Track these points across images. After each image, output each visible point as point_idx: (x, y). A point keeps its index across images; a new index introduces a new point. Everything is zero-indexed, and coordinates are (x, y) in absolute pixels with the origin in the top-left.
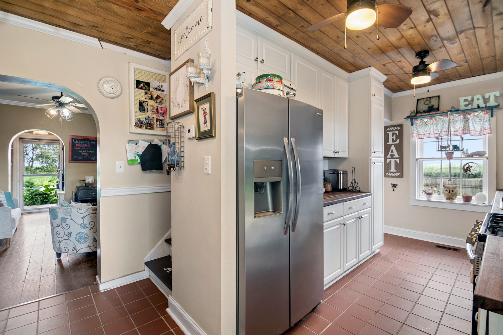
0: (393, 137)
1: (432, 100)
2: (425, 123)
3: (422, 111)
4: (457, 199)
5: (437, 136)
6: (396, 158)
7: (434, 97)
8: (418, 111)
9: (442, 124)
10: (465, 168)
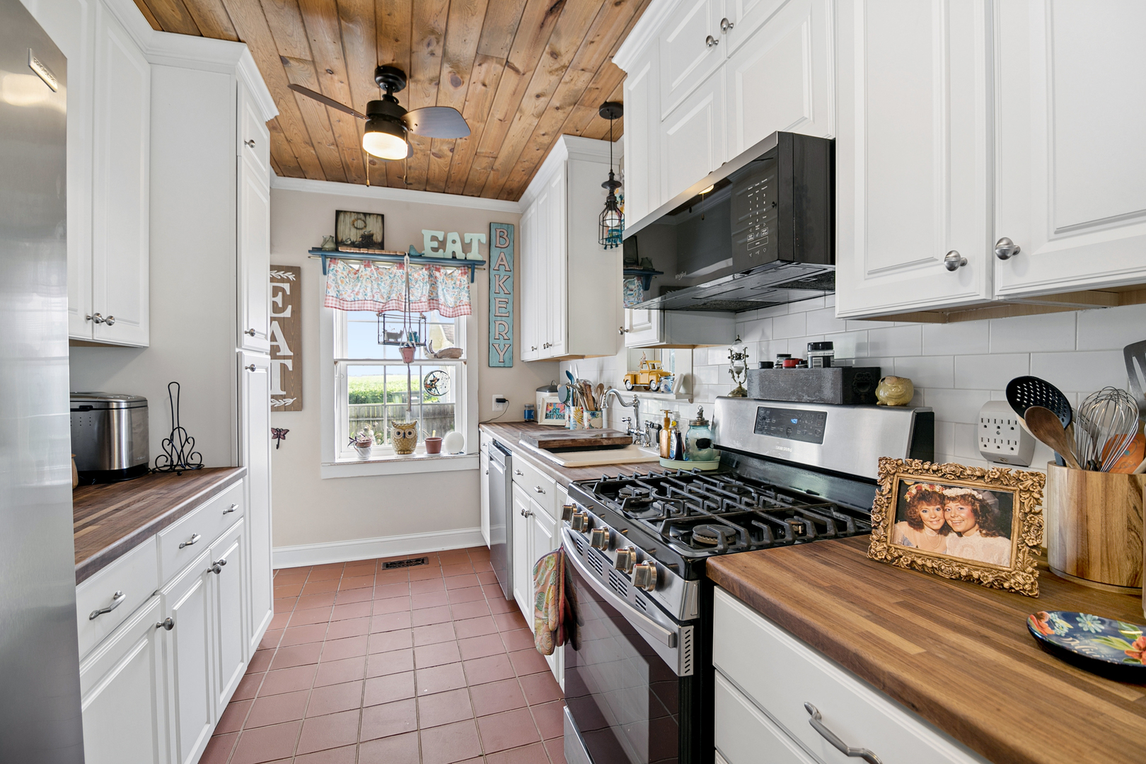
0: (275, 299)
1: (370, 220)
2: (355, 274)
3: (349, 242)
4: (416, 449)
5: (381, 307)
6: (285, 357)
7: (374, 214)
8: (340, 239)
9: (388, 282)
10: (429, 382)
